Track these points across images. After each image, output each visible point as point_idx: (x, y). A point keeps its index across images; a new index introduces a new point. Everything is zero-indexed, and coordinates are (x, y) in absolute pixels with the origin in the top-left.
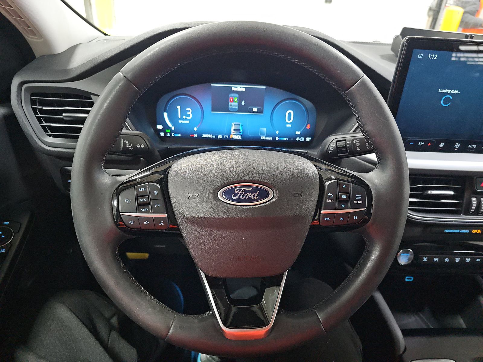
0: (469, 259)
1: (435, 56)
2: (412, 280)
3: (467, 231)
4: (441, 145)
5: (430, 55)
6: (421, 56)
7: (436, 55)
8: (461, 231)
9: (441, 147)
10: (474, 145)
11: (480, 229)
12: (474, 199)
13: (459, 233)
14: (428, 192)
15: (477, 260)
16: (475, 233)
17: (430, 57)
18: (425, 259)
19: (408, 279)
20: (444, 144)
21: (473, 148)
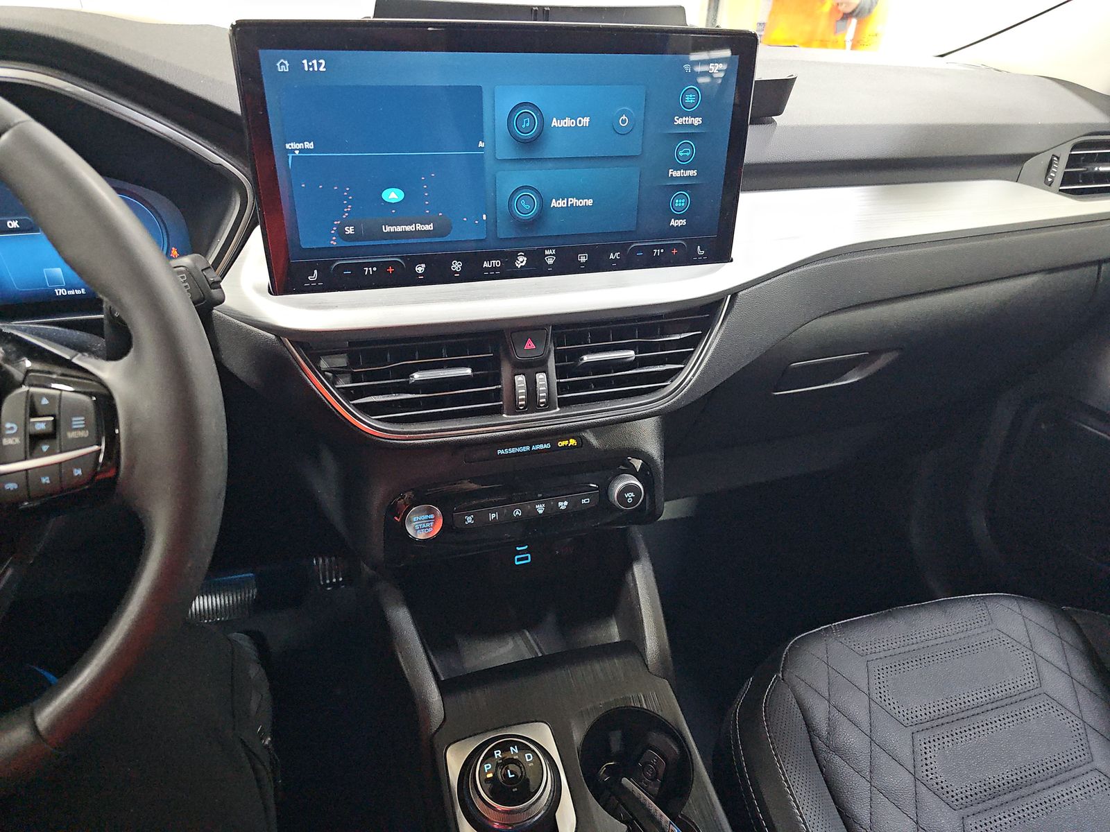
0: (566, 503)
1: (319, 65)
2: (529, 561)
3: (547, 446)
4: (420, 269)
5: (305, 62)
6: (285, 65)
7: (322, 61)
8: (533, 448)
9: (420, 272)
10: (494, 262)
11: (573, 438)
12: (520, 380)
13: (530, 452)
14: (413, 377)
15: (584, 501)
16: (565, 447)
17: (309, 66)
18: (469, 520)
19: (519, 560)
20: (424, 265)
21: (494, 269)
